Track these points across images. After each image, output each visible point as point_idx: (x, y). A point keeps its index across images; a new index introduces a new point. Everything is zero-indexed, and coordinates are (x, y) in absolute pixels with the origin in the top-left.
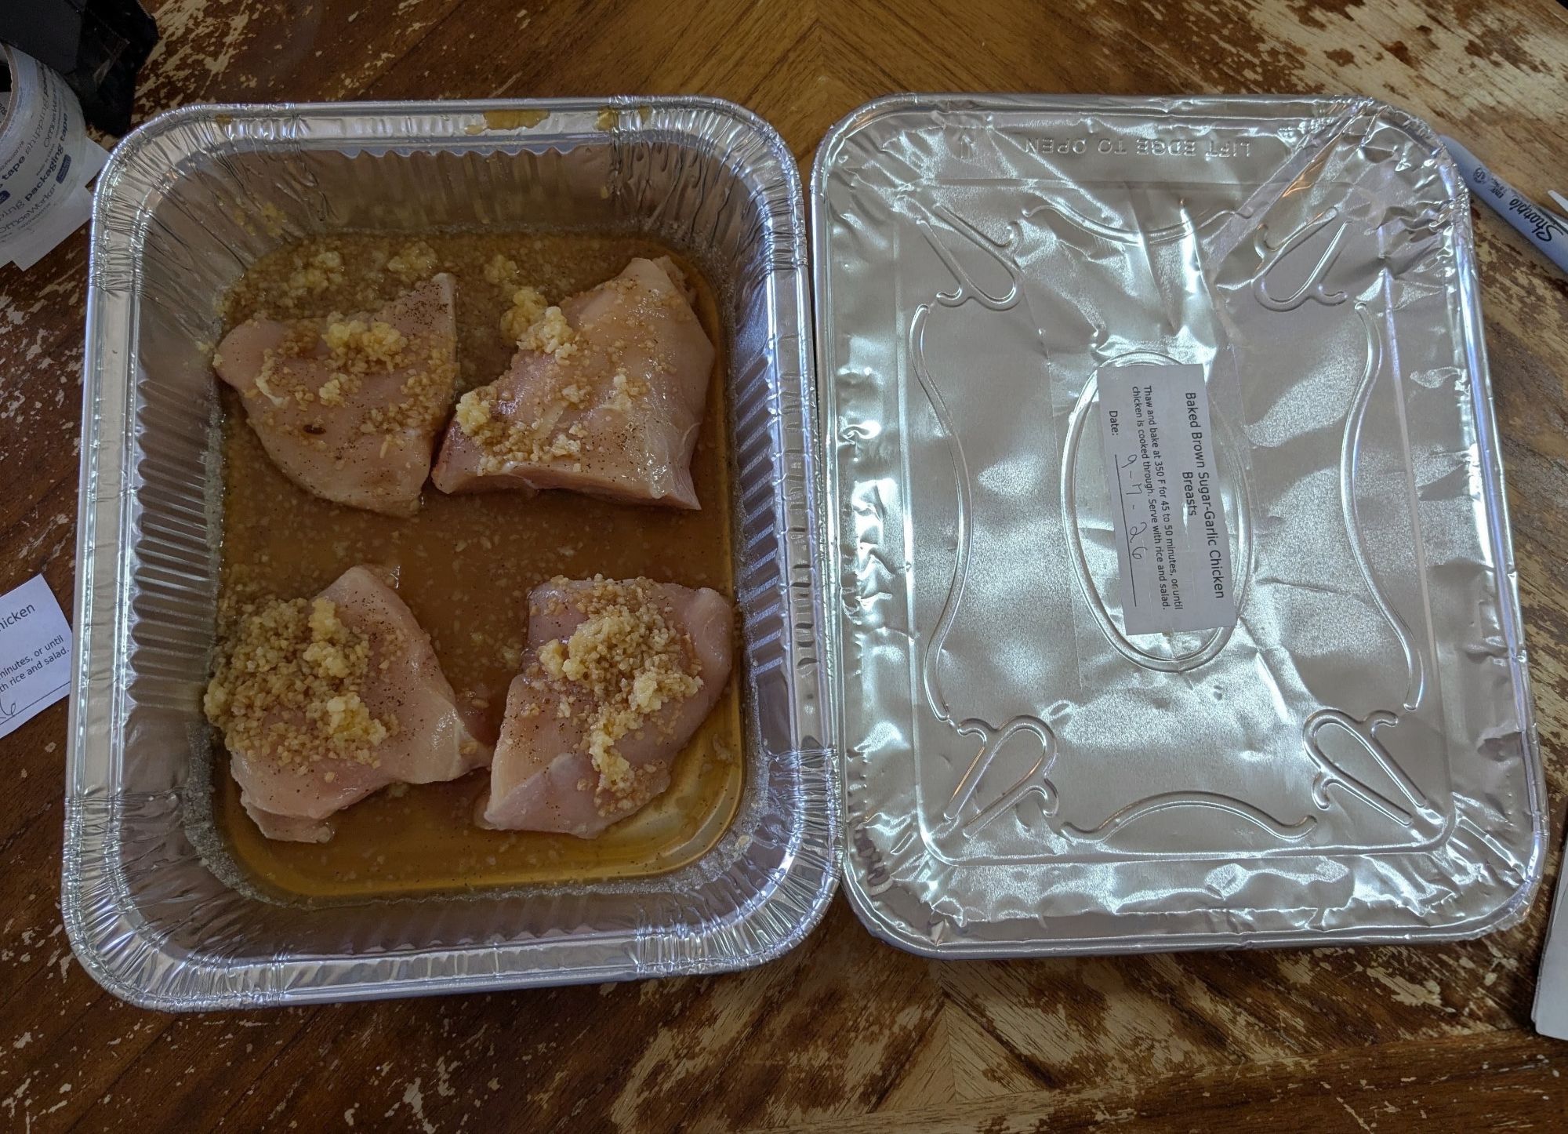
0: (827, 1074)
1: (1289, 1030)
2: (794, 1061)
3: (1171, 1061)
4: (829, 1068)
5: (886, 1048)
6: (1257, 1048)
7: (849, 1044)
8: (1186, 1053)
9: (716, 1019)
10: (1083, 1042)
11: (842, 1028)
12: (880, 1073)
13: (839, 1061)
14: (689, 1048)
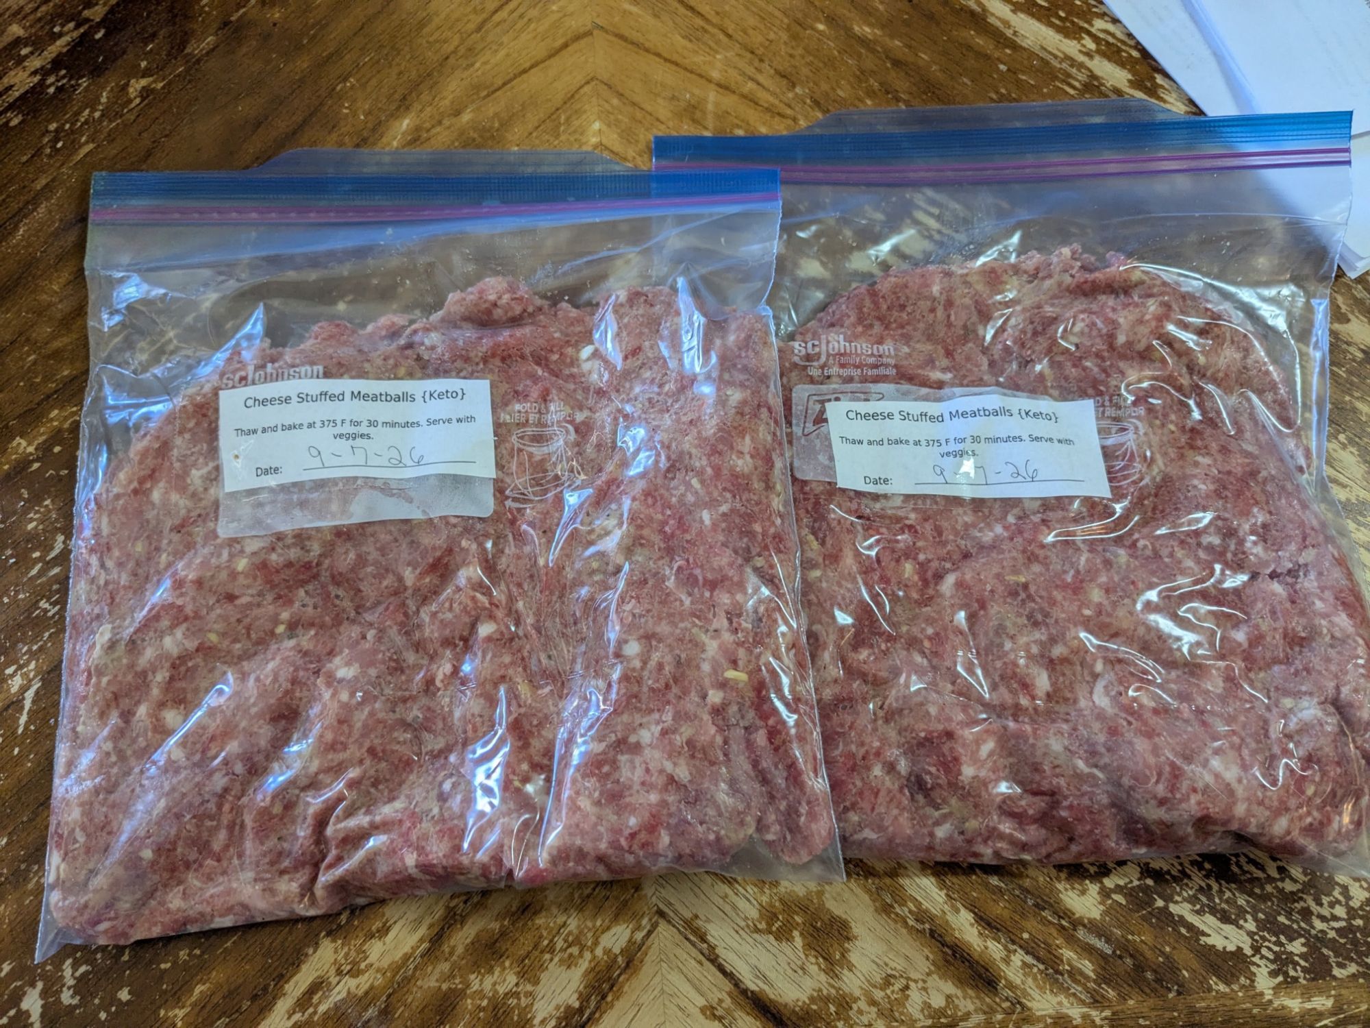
0: (513, 1002)
1: (1074, 974)
2: (475, 986)
3: (930, 1006)
4: (516, 995)
5: (587, 973)
6: (1035, 994)
7: (542, 968)
8: (948, 997)
9: (388, 930)
10: (823, 977)
11: (536, 947)
12: (577, 1005)
13: (529, 988)
14: (355, 963)
